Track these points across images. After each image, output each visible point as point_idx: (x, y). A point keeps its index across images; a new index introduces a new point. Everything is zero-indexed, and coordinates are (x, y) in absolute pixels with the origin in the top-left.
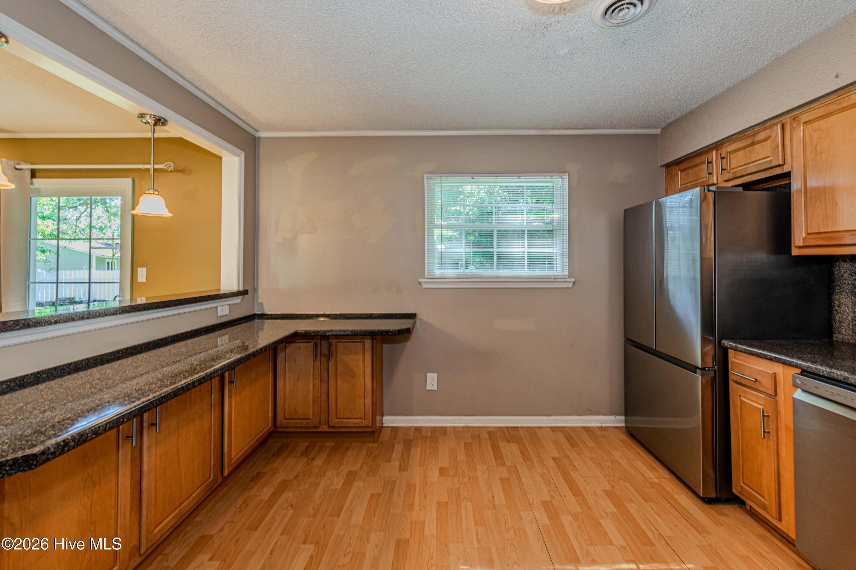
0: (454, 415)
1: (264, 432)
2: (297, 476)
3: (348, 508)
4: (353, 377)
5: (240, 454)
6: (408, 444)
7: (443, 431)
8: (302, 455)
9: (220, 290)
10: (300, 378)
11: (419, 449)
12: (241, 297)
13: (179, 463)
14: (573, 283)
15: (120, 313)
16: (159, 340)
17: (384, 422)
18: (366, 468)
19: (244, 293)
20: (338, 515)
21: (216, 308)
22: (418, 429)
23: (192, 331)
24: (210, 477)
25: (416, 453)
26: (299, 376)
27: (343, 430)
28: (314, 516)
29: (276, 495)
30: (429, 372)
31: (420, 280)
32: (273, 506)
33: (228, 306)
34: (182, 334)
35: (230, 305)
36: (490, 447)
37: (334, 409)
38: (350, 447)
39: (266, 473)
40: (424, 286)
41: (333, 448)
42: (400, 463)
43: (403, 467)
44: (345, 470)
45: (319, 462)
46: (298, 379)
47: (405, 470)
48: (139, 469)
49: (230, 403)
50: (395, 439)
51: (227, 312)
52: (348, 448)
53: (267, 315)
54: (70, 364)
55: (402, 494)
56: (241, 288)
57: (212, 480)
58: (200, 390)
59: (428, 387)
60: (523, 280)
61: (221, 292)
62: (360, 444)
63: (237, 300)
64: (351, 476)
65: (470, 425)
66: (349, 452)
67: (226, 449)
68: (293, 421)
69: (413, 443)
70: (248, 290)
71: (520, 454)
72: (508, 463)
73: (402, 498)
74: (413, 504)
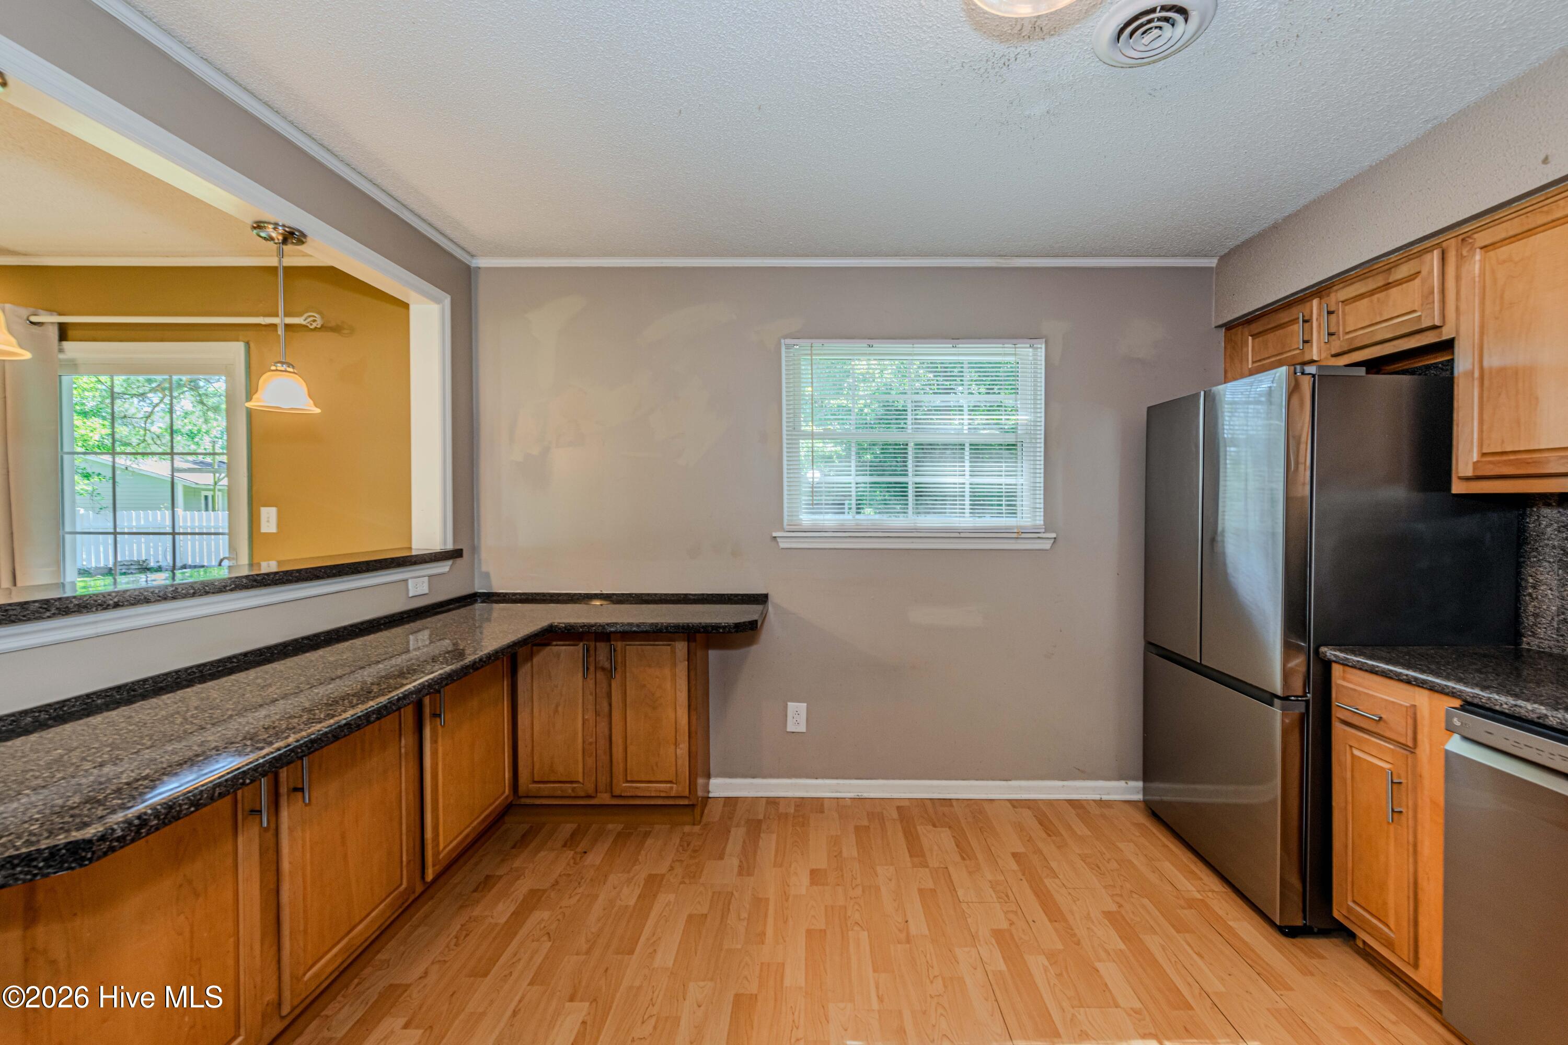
0: (837, 778)
1: (497, 803)
2: (557, 882)
3: (648, 939)
4: (654, 708)
5: (455, 843)
6: (755, 827)
7: (817, 805)
8: (564, 845)
9: (410, 548)
10: (560, 709)
11: (774, 836)
12: (450, 562)
13: (346, 857)
14: (1052, 541)
15: (231, 590)
16: (303, 638)
17: (711, 788)
18: (679, 870)
19: (456, 554)
20: (632, 951)
21: (406, 581)
22: (772, 802)
23: (362, 623)
24: (401, 884)
25: (769, 843)
26: (557, 706)
27: (638, 802)
28: (588, 952)
29: (519, 917)
30: (792, 701)
31: (774, 534)
32: (513, 936)
33: (427, 578)
34: (345, 628)
35: (430, 576)
36: (901, 834)
37: (621, 766)
38: (650, 832)
39: (500, 877)
40: (782, 545)
41: (619, 835)
42: (741, 861)
43: (746, 869)
44: (641, 873)
45: (595, 858)
46: (556, 710)
47: (750, 874)
48: (274, 868)
49: (434, 753)
50: (730, 818)
51: (424, 589)
52: (647, 835)
53: (498, 595)
54: (145, 681)
55: (744, 915)
56: (450, 546)
57: (406, 889)
58: (379, 730)
59: (791, 728)
60: (962, 535)
61: (414, 553)
62: (668, 827)
63: (444, 567)
64: (653, 884)
65: (866, 795)
66: (649, 842)
67: (429, 834)
68: (548, 785)
69: (764, 827)
70: (462, 550)
71: (955, 847)
72: (934, 863)
73: (745, 923)
74: (763, 934)
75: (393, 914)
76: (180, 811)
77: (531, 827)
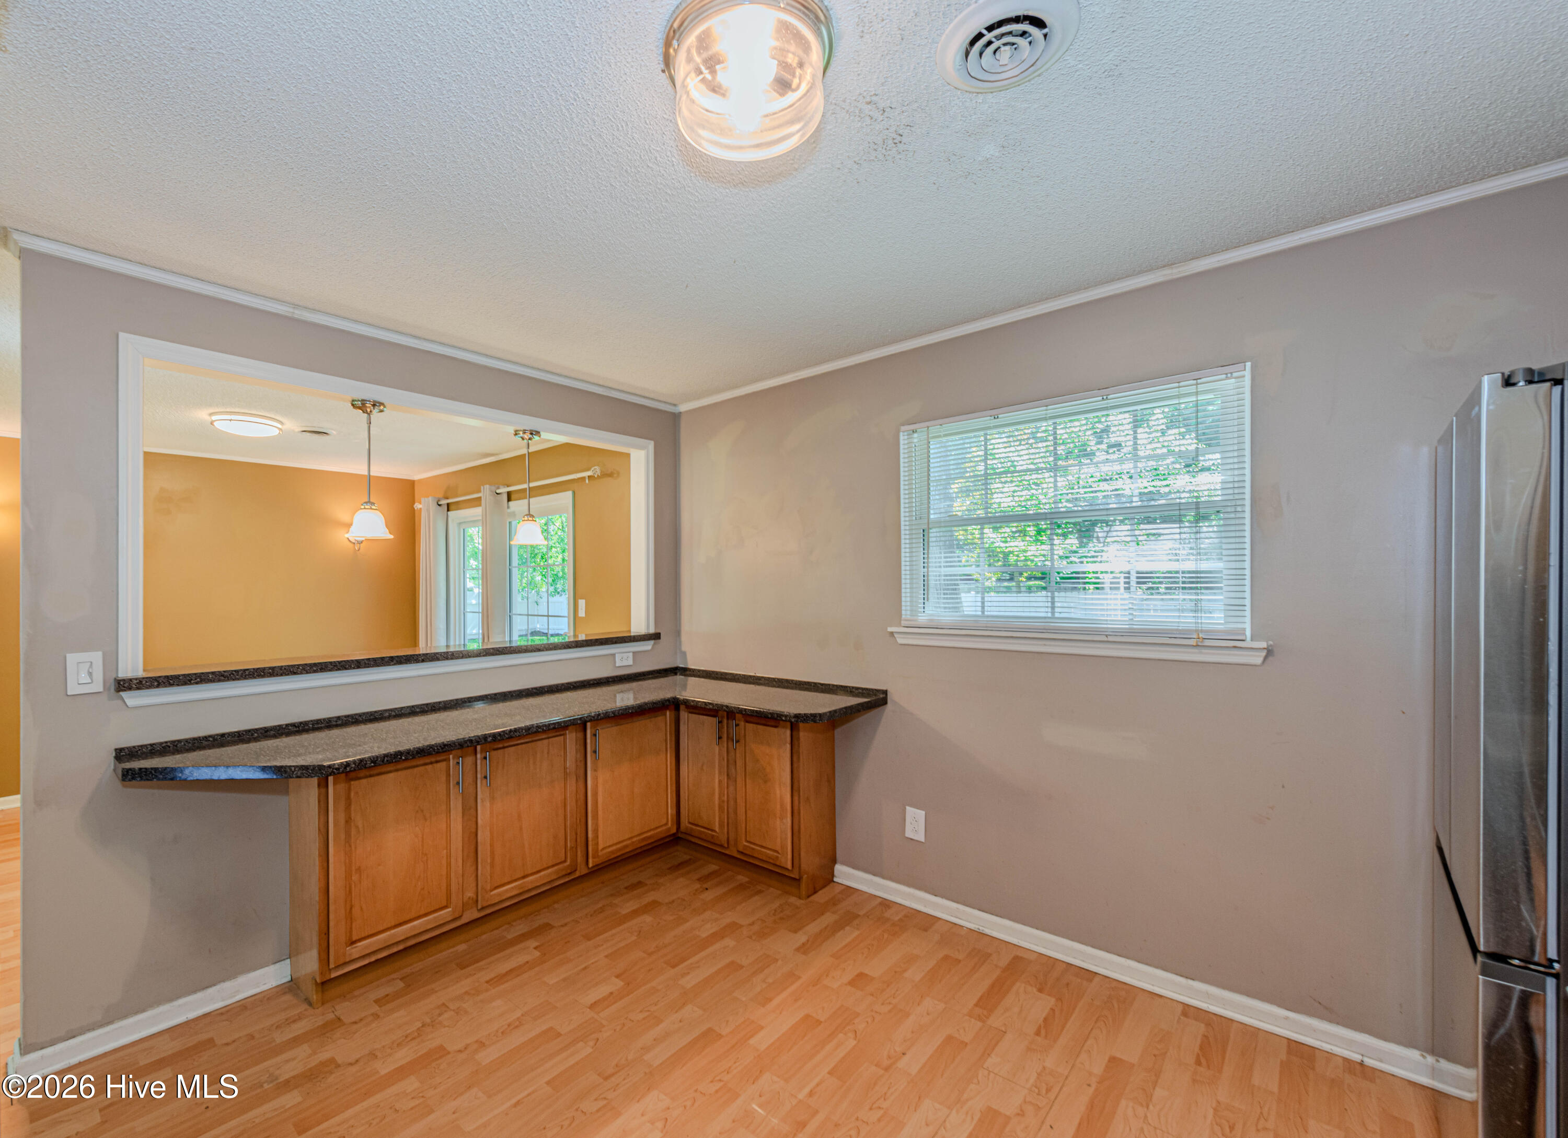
0: (958, 902)
1: (659, 830)
2: (673, 901)
3: (691, 964)
4: (765, 782)
5: (614, 848)
6: (849, 919)
7: (926, 922)
8: (699, 880)
9: (630, 631)
10: (705, 768)
11: (856, 933)
12: (652, 642)
13: (521, 829)
14: (1264, 653)
15: (484, 656)
16: (532, 689)
17: (836, 873)
18: (756, 928)
19: (656, 636)
20: (673, 967)
21: (614, 655)
22: (886, 904)
23: (575, 683)
24: (565, 861)
25: (849, 935)
26: (703, 765)
28: (650, 954)
29: (635, 913)
30: (911, 806)
31: (890, 629)
32: (624, 923)
33: (631, 655)
34: (563, 684)
35: (634, 653)
36: (987, 983)
37: (744, 826)
38: (763, 891)
39: (646, 885)
40: (901, 640)
41: (741, 885)
42: (808, 941)
43: (803, 949)
44: (729, 918)
45: (708, 896)
46: (702, 769)
47: (805, 953)
50: (835, 904)
51: (630, 662)
52: (760, 892)
53: (694, 670)
55: (770, 980)
56: (652, 630)
57: (569, 866)
58: (548, 753)
59: (909, 834)
60: (1110, 639)
61: (632, 634)
62: (779, 892)
63: (647, 646)
64: (732, 928)
65: (987, 931)
66: (756, 898)
67: (590, 835)
68: (698, 828)
69: (856, 922)
70: (660, 634)
71: (1042, 1019)
72: (996, 1021)
73: (764, 986)
74: (770, 1000)
75: (559, 878)
76: (366, 764)
77: (690, 859)
